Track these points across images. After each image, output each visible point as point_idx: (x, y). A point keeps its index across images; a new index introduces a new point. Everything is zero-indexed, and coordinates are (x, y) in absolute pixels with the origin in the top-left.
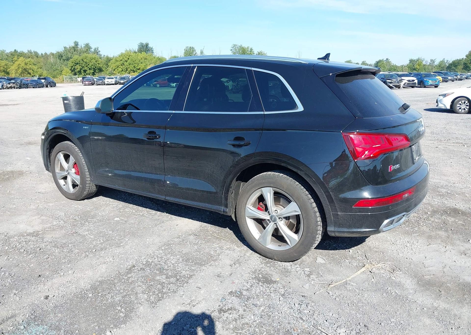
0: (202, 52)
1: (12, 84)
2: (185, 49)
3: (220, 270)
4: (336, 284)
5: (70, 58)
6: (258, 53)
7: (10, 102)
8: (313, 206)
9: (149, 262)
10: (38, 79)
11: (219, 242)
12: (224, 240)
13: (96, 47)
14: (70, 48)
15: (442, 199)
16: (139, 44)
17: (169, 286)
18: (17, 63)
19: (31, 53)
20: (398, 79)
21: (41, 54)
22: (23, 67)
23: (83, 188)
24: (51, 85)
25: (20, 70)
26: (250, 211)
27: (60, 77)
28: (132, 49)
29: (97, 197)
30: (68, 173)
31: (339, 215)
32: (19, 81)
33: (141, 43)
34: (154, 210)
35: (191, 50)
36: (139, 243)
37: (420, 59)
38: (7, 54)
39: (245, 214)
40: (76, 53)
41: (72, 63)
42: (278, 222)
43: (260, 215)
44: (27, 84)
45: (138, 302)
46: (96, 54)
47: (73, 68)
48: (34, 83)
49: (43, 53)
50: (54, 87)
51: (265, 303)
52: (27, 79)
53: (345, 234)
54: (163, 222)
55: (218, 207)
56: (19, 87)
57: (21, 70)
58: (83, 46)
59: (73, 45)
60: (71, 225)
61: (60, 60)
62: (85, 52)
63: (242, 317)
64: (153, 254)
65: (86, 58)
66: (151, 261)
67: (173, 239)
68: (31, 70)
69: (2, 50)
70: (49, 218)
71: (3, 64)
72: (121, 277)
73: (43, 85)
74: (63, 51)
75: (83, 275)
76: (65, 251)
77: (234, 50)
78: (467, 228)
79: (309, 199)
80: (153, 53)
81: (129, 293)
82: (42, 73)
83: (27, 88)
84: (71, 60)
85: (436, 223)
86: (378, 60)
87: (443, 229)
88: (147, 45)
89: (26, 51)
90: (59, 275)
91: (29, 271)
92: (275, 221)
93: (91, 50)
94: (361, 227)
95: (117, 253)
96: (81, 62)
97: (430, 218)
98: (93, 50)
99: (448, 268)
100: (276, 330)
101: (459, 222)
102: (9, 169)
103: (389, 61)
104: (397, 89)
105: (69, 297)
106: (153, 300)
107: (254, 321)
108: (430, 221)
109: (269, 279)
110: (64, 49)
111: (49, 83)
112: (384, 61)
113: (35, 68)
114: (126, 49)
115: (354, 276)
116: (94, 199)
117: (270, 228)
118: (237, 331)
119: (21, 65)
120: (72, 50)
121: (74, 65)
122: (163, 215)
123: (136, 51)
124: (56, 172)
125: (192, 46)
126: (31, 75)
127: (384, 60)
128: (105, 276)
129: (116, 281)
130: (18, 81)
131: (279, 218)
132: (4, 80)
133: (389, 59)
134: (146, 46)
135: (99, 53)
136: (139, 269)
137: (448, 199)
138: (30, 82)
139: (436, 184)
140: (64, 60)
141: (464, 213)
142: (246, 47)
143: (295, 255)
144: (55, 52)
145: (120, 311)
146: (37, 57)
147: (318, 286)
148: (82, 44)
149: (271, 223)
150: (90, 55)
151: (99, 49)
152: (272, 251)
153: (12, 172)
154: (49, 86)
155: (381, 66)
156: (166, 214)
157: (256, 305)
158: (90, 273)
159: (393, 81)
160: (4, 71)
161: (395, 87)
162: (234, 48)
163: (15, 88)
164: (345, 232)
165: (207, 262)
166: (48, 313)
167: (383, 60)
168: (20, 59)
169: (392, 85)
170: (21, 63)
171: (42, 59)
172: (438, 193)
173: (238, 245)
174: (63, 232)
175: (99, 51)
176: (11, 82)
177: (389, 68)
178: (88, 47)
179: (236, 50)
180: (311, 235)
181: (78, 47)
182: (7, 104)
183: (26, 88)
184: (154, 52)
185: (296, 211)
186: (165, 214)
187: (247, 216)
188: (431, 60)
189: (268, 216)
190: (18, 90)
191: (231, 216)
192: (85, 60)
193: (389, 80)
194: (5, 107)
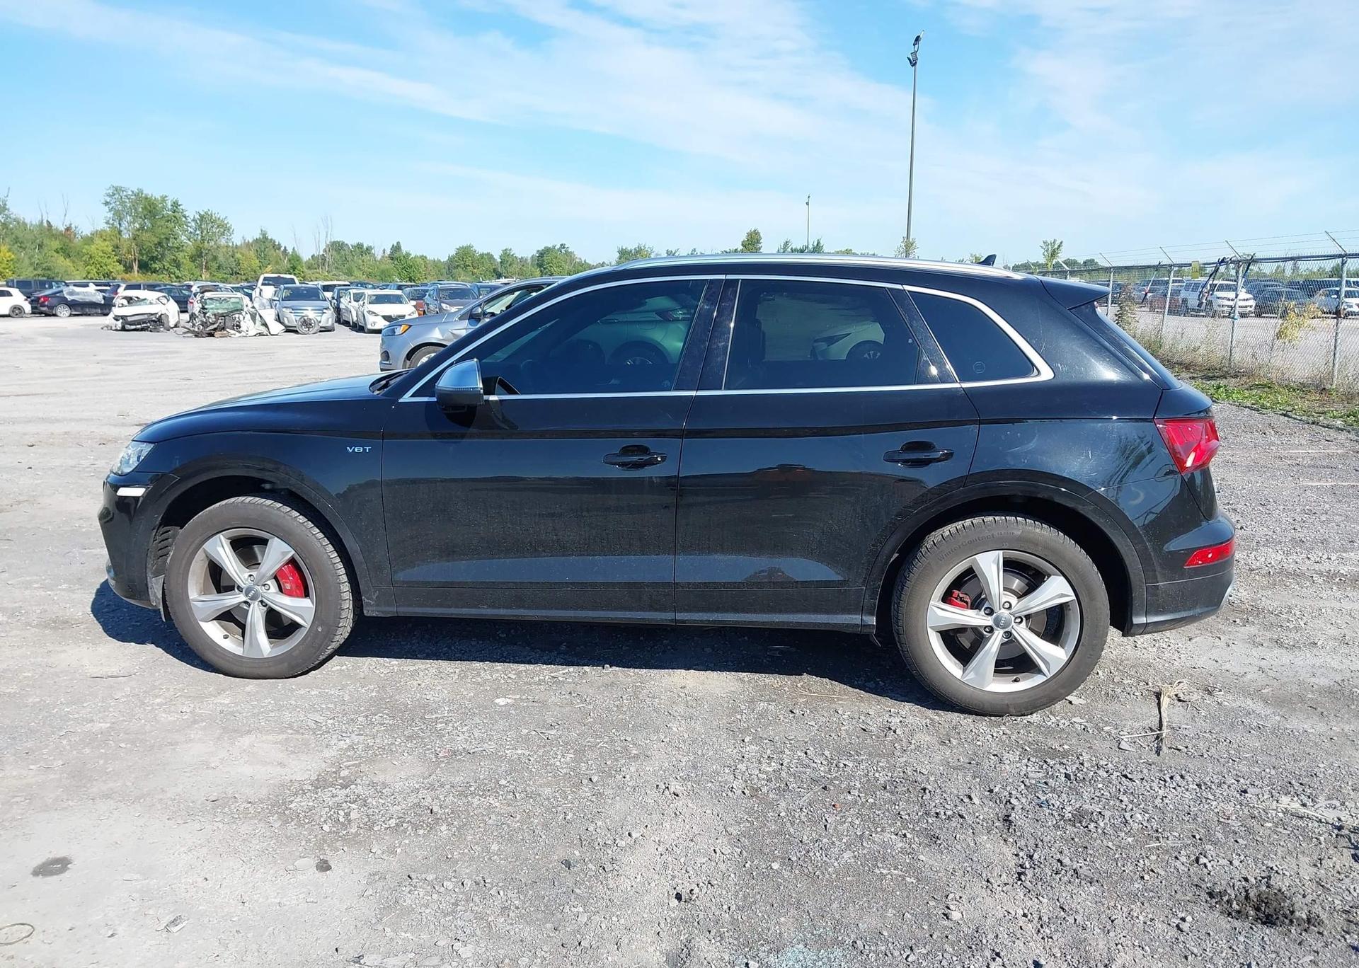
4: (1162, 732)
6: (197, 216)
12: (839, 699)
23: (328, 635)
26: (941, 613)
30: (254, 597)
31: (1159, 588)
37: (643, 248)
39: (926, 623)
42: (1014, 627)
43: (969, 619)
55: (847, 616)
77: (118, 203)
86: (541, 248)
92: (1006, 626)
103: (569, 251)
115: (1165, 713)
117: (995, 643)
124: (191, 598)
127: (556, 248)
131: (1016, 619)
133: (567, 246)
142: (158, 196)
162: (117, 196)
167: (554, 247)
179: (122, 203)
185: (1063, 595)
187: (930, 627)
188: (667, 253)
189: (989, 618)
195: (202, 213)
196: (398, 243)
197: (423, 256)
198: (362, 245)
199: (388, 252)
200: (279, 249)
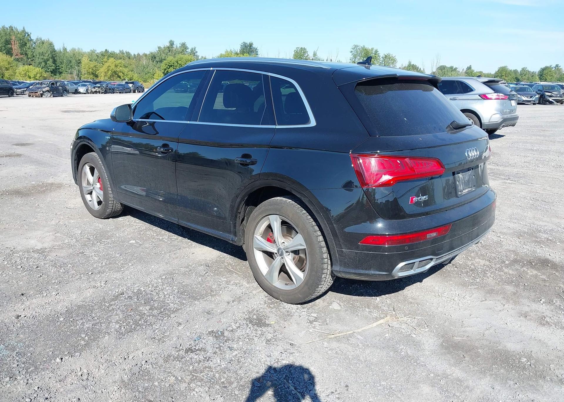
0: (315, 54)
1: (97, 88)
2: (295, 50)
3: (213, 306)
4: (340, 335)
5: (164, 59)
6: (384, 56)
7: (89, 108)
8: (319, 240)
9: (141, 290)
10: (125, 83)
11: (230, 276)
12: (236, 273)
13: (193, 47)
14: (164, 48)
15: (536, 247)
16: (242, 44)
17: (148, 318)
18: (107, 65)
19: (123, 53)
20: (560, 92)
21: (133, 55)
22: (112, 69)
23: (106, 206)
24: (139, 90)
25: (109, 73)
26: (258, 242)
27: (150, 81)
28: (233, 50)
29: (124, 217)
30: (94, 188)
31: (343, 252)
32: (105, 85)
33: (244, 43)
34: (177, 235)
35: (303, 51)
36: (142, 269)
38: (98, 55)
39: (253, 245)
40: (171, 53)
41: (166, 65)
42: (285, 256)
43: (268, 248)
44: (113, 89)
45: (107, 332)
46: (192, 56)
47: (166, 71)
48: (121, 88)
49: (136, 54)
50: (142, 92)
51: (242, 347)
52: (114, 83)
53: (352, 275)
54: (180, 248)
55: (227, 235)
56: (104, 92)
57: (111, 73)
58: (179, 46)
59: (168, 44)
60: (82, 245)
61: (153, 62)
62: (181, 53)
63: (208, 359)
64: (149, 283)
65: (181, 59)
66: (143, 290)
67: (180, 268)
68: (121, 72)
69: (93, 50)
70: (64, 235)
71: (92, 66)
72: (103, 304)
73: (131, 90)
74: (156, 52)
75: (65, 298)
76: (61, 271)
77: (355, 52)
78: (548, 284)
79: (315, 232)
80: (258, 55)
81: (103, 321)
82: (133, 76)
83: (114, 93)
84: (165, 61)
85: (510, 275)
86: (543, 67)
87: (514, 284)
88: (251, 45)
89: (117, 51)
90: (42, 295)
91: (16, 289)
92: (281, 255)
93: (187, 50)
94: (370, 269)
95: (113, 278)
96: (176, 64)
97: (504, 268)
98: (189, 50)
99: (492, 331)
100: (238, 378)
101: (541, 277)
102: (50, 180)
103: (560, 68)
104: (559, 105)
105: (40, 319)
106: (123, 331)
107: (218, 366)
108: (503, 272)
109: (263, 322)
110: (158, 49)
111: (137, 88)
112: (553, 68)
113: (126, 70)
114: (226, 50)
115: (366, 328)
116: (120, 219)
117: (277, 262)
118: (195, 374)
119: (110, 67)
120: (167, 51)
121: (167, 68)
122: (184, 241)
123: (238, 52)
124: (83, 185)
125: (303, 47)
126: (120, 78)
128: (87, 300)
129: (96, 307)
130: (103, 85)
131: (287, 252)
132: (89, 83)
133: (559, 66)
134: (250, 47)
135: (196, 54)
136: (126, 297)
137: (543, 246)
138: (117, 86)
139: (539, 227)
140: (157, 62)
141: (554, 266)
142: (370, 48)
143: (300, 296)
144: (148, 53)
145: (83, 339)
146: (129, 58)
147: (316, 335)
148: (177, 44)
149: (278, 257)
150: (186, 57)
151: (197, 50)
152: (278, 290)
153: (52, 184)
154: (136, 91)
155: (547, 75)
156: (188, 241)
157: (231, 349)
158: (74, 296)
159: (553, 94)
160: (93, 74)
161: (556, 103)
162: (355, 49)
163: (100, 93)
164: (351, 273)
165: (204, 296)
166: (11, 333)
167: (551, 66)
168: (110, 61)
169: (553, 99)
170: (110, 65)
171: (134, 61)
172: (534, 239)
173: (250, 281)
174: (71, 251)
175: (197, 52)
176: (96, 86)
177: (558, 76)
178: (184, 45)
179: (357, 51)
180: (316, 274)
181: (173, 47)
182: (85, 110)
183: (111, 93)
184: (259, 53)
185: (301, 245)
186: (186, 240)
187: (255, 248)
189: (276, 249)
190: (103, 95)
191: (242, 246)
192: (180, 61)
193: (549, 93)
194: (81, 114)
195: (386, 54)
196: (470, 66)
197: (481, 72)
198: (453, 67)
199: (465, 70)
200: (418, 69)
